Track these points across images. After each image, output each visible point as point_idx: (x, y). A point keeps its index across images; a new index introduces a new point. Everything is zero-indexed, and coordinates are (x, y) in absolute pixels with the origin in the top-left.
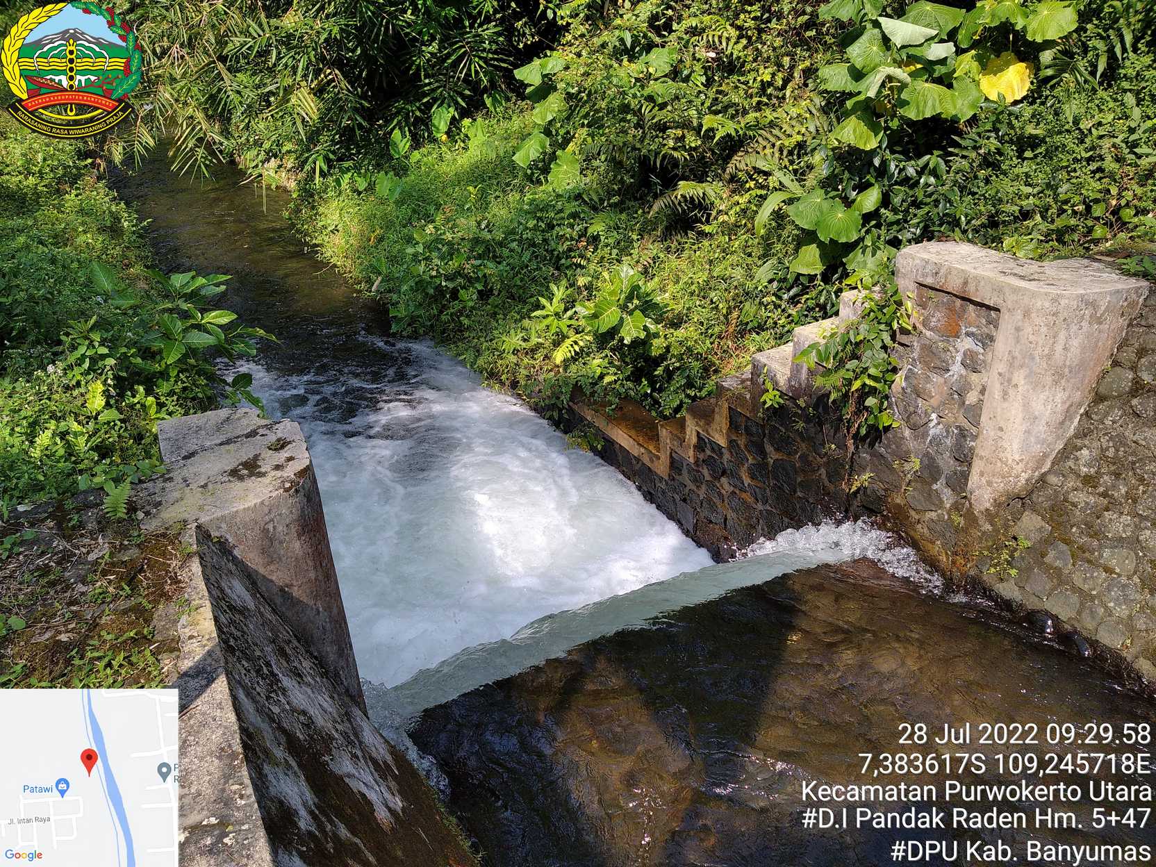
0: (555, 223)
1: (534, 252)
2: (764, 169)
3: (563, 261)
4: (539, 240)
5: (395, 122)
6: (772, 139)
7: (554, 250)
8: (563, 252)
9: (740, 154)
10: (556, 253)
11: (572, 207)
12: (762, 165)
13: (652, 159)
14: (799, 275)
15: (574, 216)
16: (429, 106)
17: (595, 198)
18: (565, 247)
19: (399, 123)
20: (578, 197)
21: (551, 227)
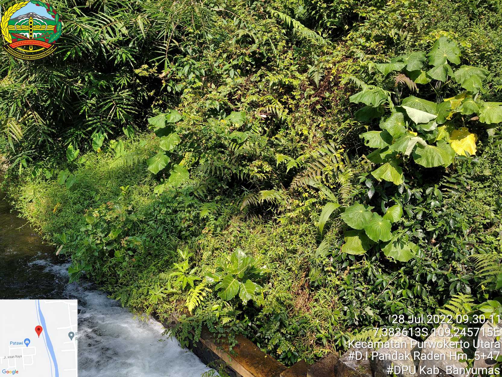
0: (178, 209)
1: (164, 227)
2: (314, 186)
3: (184, 233)
4: (168, 220)
5: (70, 140)
6: (315, 168)
7: (178, 226)
8: (185, 228)
9: (298, 177)
10: (179, 228)
11: (188, 201)
12: (311, 184)
13: (238, 174)
14: (348, 255)
15: (190, 206)
16: (91, 132)
17: (201, 194)
18: (186, 225)
19: (72, 141)
20: (191, 194)
21: (175, 211)
